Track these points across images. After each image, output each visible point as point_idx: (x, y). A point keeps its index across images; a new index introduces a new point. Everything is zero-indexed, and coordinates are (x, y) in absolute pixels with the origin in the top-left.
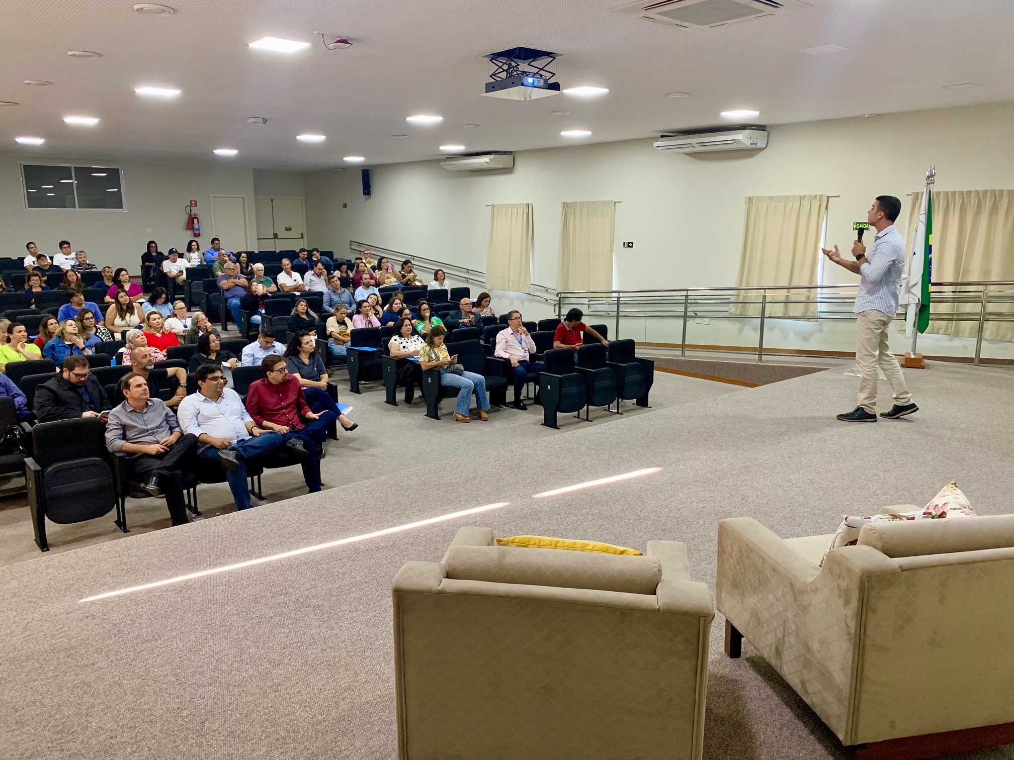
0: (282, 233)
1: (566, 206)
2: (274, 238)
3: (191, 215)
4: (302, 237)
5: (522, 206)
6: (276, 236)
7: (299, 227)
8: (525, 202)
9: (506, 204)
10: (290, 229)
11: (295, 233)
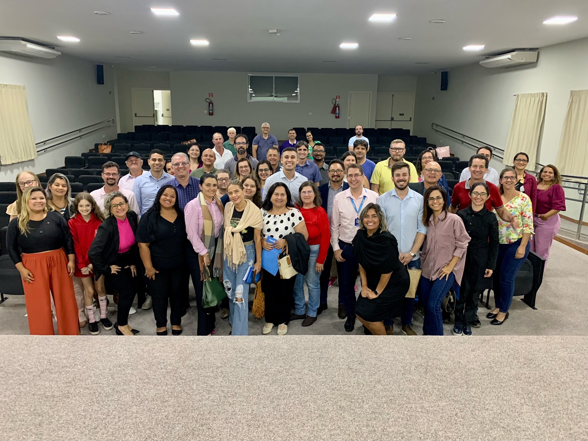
0: (397, 117)
1: (572, 93)
2: (391, 120)
3: (335, 105)
4: (411, 120)
5: (539, 94)
6: (392, 119)
7: (410, 113)
8: (541, 92)
9: (527, 94)
10: (403, 115)
11: (406, 117)
